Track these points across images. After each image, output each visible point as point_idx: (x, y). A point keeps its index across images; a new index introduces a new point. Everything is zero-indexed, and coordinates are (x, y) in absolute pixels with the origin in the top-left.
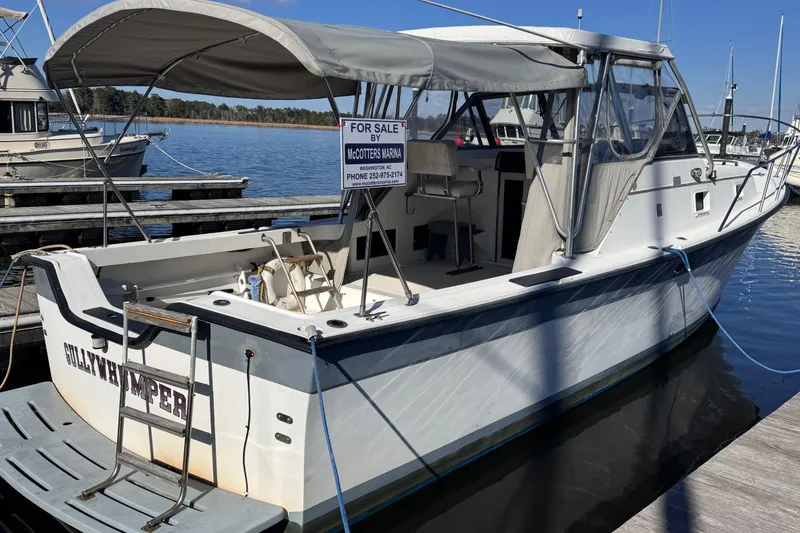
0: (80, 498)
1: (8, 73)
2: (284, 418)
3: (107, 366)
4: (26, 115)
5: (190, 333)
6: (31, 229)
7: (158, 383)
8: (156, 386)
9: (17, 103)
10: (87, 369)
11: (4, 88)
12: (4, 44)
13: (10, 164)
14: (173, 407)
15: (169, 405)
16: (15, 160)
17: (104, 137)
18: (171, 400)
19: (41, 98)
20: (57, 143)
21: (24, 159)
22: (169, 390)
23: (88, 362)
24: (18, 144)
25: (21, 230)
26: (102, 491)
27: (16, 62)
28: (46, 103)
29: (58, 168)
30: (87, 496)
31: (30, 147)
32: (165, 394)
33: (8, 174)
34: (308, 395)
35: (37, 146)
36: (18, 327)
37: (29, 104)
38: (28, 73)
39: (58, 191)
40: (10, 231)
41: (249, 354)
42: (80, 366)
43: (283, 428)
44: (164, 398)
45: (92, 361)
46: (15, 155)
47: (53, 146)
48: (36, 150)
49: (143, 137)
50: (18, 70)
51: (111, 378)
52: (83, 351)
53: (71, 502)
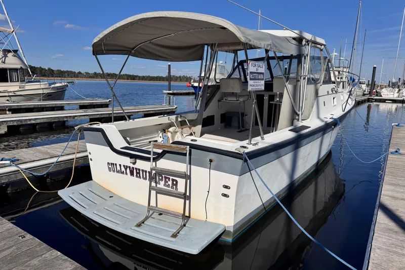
0: (136, 226)
1: (6, 56)
2: (226, 187)
3: (135, 170)
4: (14, 74)
5: (186, 153)
6: (33, 122)
7: (163, 176)
8: (162, 177)
9: (10, 69)
10: (123, 173)
11: (4, 63)
12: (3, 43)
13: (9, 96)
14: (171, 185)
15: (169, 185)
16: (10, 94)
17: (49, 84)
18: (170, 183)
19: (21, 67)
20: (29, 86)
21: (15, 94)
22: (169, 179)
23: (123, 169)
24: (12, 87)
25: (29, 123)
26: (143, 223)
27: (9, 51)
28: (23, 69)
29: (30, 97)
30: (139, 225)
31: (17, 88)
32: (167, 180)
33: (8, 100)
34: (238, 177)
35: (20, 88)
36: (76, 159)
37: (16, 70)
38: (15, 56)
39: (31, 107)
40: (24, 123)
41: (211, 161)
42: (118, 172)
43: (226, 191)
44: (166, 182)
45: (126, 169)
46: (11, 92)
47: (27, 88)
48: (20, 90)
49: (66, 84)
50: (10, 55)
51: (137, 176)
52: (120, 165)
53: (133, 228)
